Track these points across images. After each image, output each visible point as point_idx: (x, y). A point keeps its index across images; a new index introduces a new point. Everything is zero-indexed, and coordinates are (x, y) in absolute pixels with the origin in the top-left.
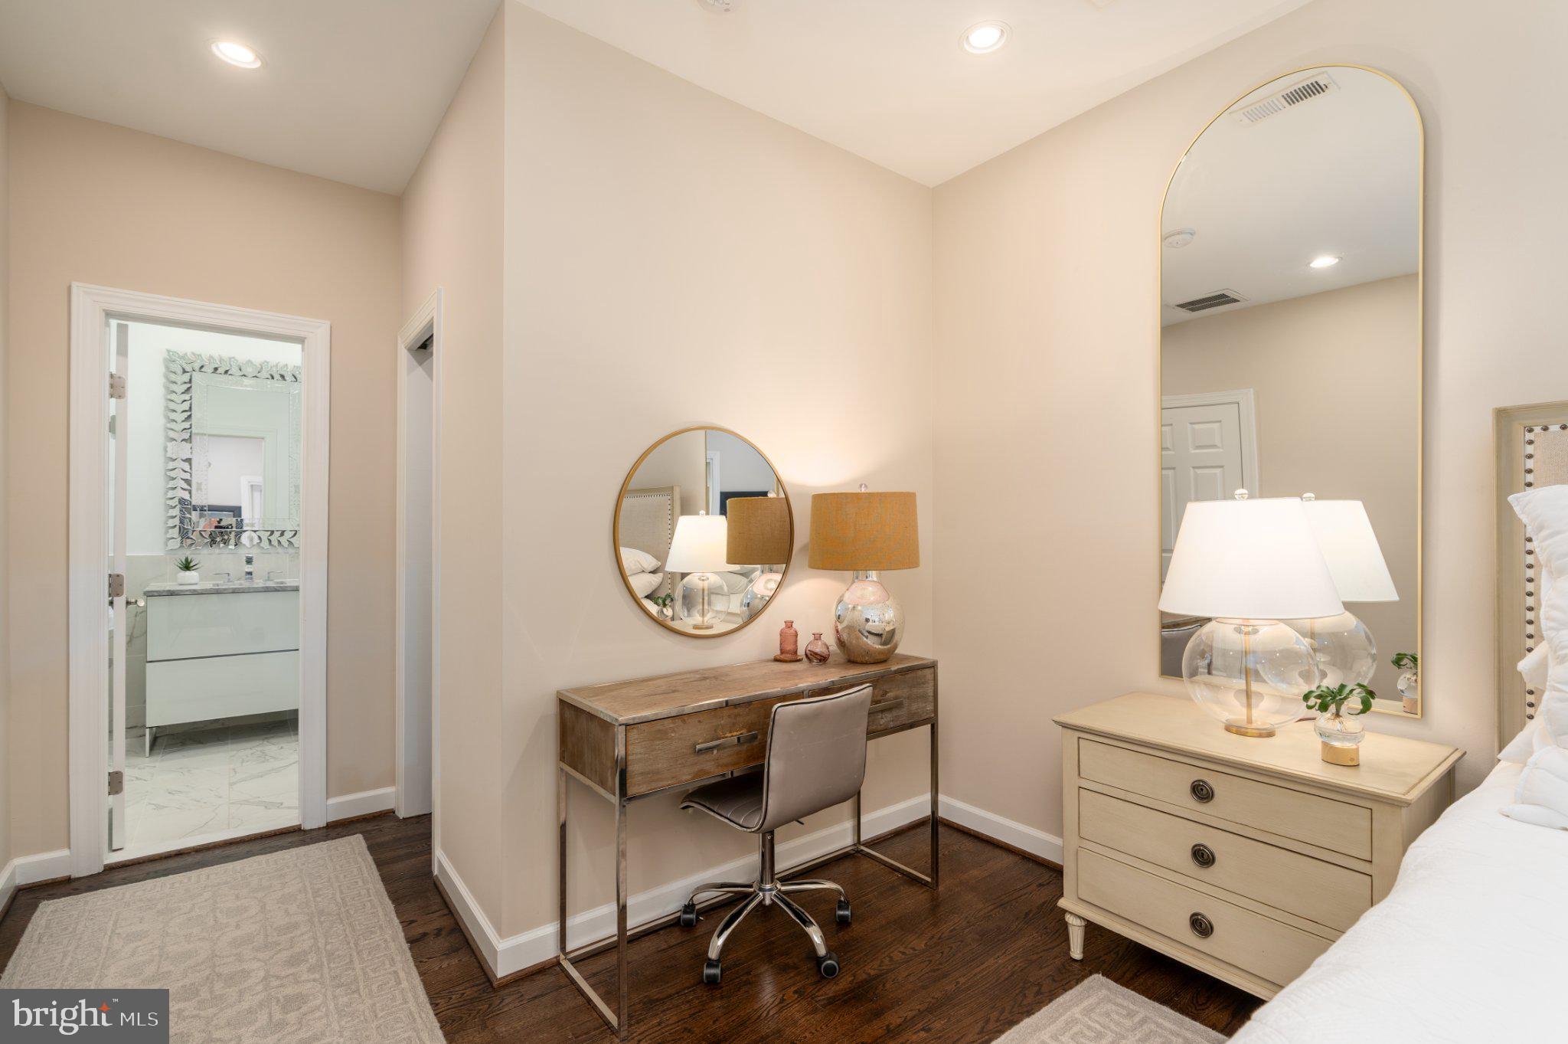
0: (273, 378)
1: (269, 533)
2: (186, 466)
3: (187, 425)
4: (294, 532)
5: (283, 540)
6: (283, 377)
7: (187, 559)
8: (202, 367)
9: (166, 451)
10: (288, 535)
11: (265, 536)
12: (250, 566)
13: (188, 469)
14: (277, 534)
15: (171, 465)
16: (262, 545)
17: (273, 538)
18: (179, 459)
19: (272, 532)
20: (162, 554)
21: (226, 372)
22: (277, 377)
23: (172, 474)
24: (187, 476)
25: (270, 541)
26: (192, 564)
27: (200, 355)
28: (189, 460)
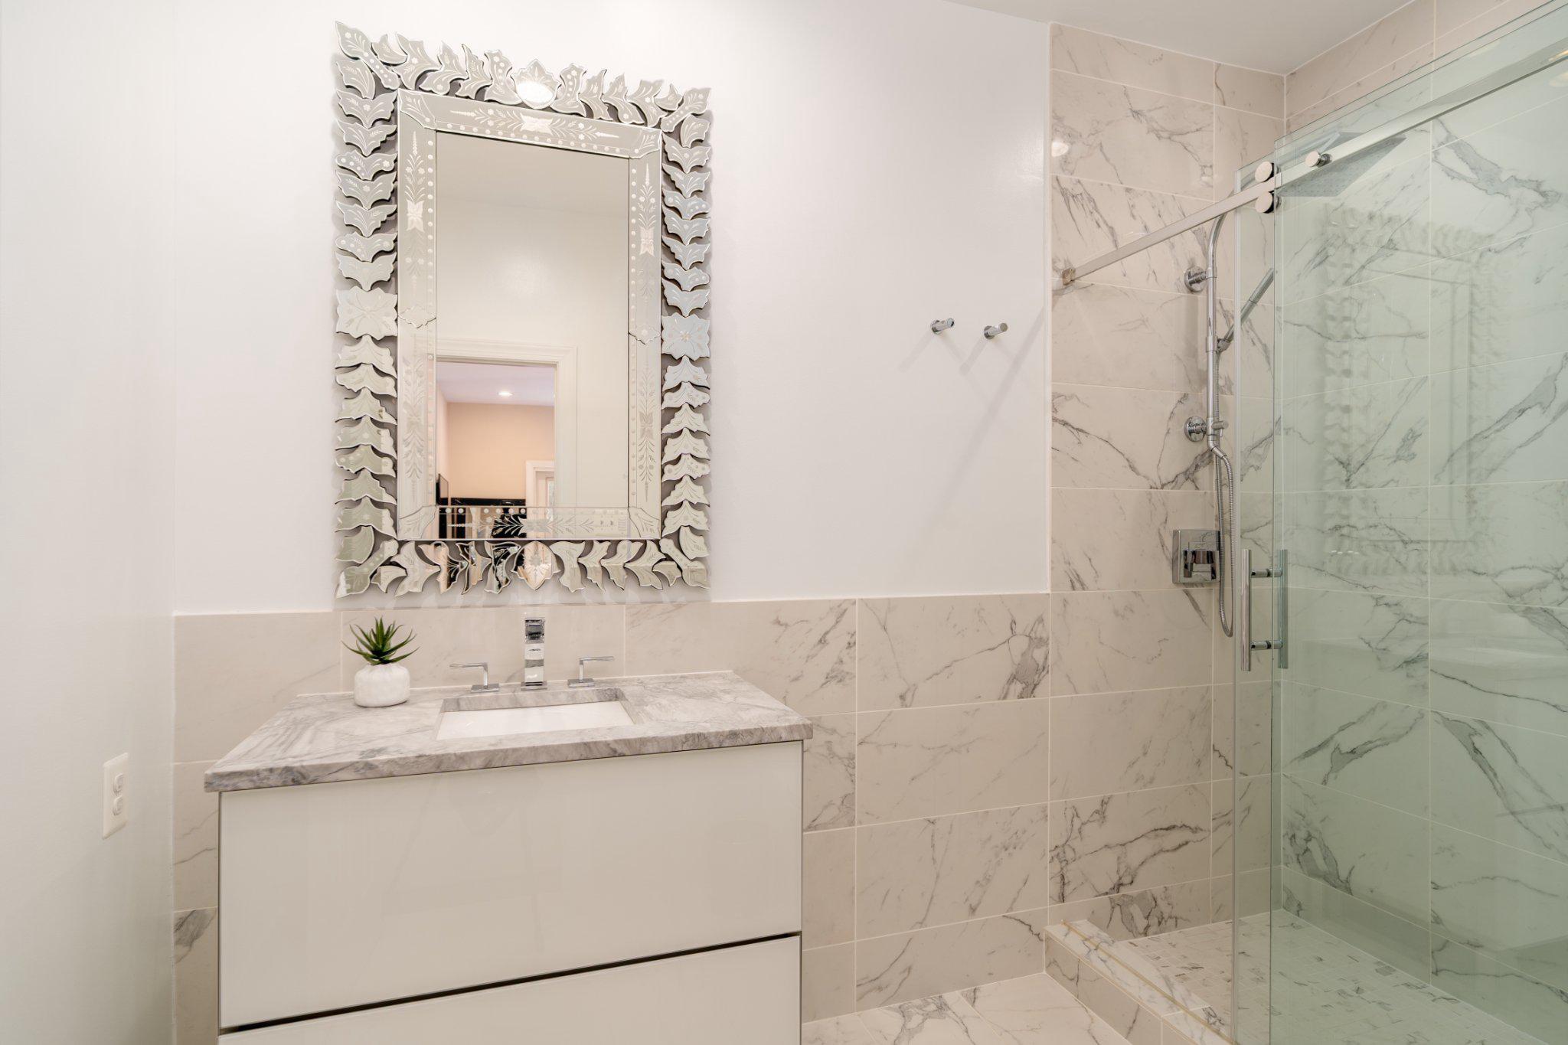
0: (590, 114)
1: (581, 547)
2: (383, 358)
3: (384, 242)
4: (641, 544)
5: (615, 564)
6: (613, 110)
7: (380, 627)
8: (421, 77)
9: (336, 317)
10: (626, 551)
11: (570, 554)
12: (535, 646)
13: (387, 368)
14: (600, 550)
15: (349, 355)
16: (565, 580)
17: (592, 562)
18: (367, 339)
19: (590, 544)
20: (326, 608)
21: (481, 91)
22: (601, 111)
23: (352, 380)
24: (386, 387)
25: (583, 568)
26: (393, 642)
27: (419, 45)
28: (389, 340)
